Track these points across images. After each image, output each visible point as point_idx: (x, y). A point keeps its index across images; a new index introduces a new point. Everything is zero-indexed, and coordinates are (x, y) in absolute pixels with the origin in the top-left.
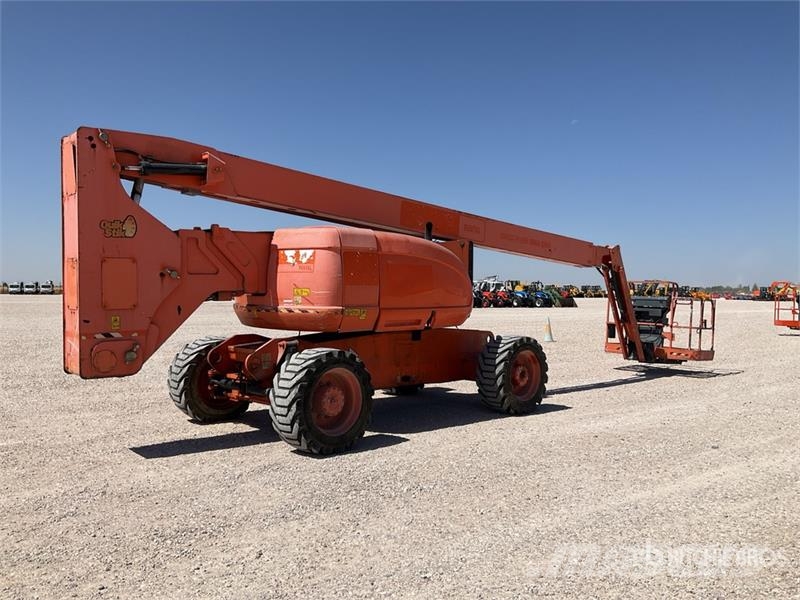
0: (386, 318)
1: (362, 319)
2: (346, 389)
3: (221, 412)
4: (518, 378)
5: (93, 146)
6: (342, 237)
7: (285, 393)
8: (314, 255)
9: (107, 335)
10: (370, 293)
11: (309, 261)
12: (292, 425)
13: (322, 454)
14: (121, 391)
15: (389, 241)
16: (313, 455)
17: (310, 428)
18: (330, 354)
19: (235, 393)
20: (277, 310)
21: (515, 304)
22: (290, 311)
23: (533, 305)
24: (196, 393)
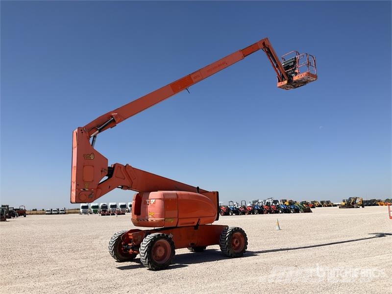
0: (181, 222)
1: (172, 222)
2: (165, 247)
3: (126, 258)
4: (235, 243)
5: (82, 132)
6: (164, 195)
7: (144, 248)
8: (155, 201)
9: (84, 189)
10: (175, 213)
11: (154, 203)
12: (146, 259)
13: (156, 270)
14: (93, 253)
15: (181, 195)
16: (153, 270)
17: (152, 261)
18: (159, 235)
19: (131, 251)
20: (148, 220)
21: (280, 212)
22: (152, 220)
23: (289, 212)
24: (118, 251)
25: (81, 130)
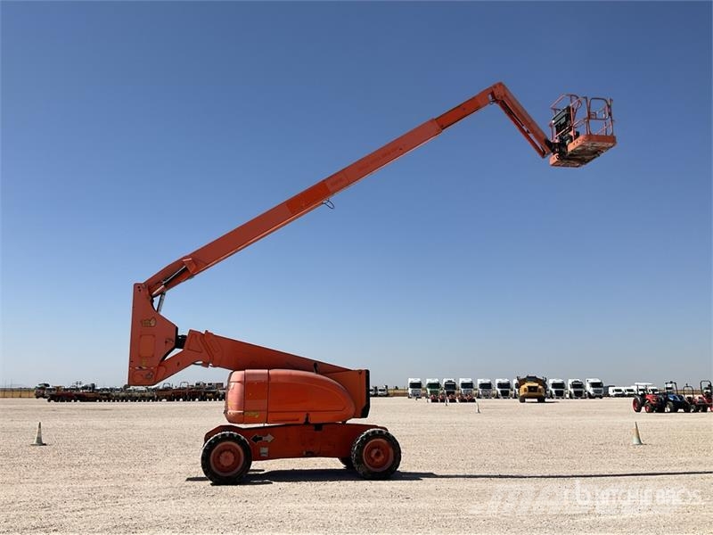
0: (273, 417)
1: (256, 418)
5: (140, 290)
6: (246, 375)
8: (234, 386)
9: (140, 368)
10: (262, 404)
15: (277, 376)
25: (137, 287)
